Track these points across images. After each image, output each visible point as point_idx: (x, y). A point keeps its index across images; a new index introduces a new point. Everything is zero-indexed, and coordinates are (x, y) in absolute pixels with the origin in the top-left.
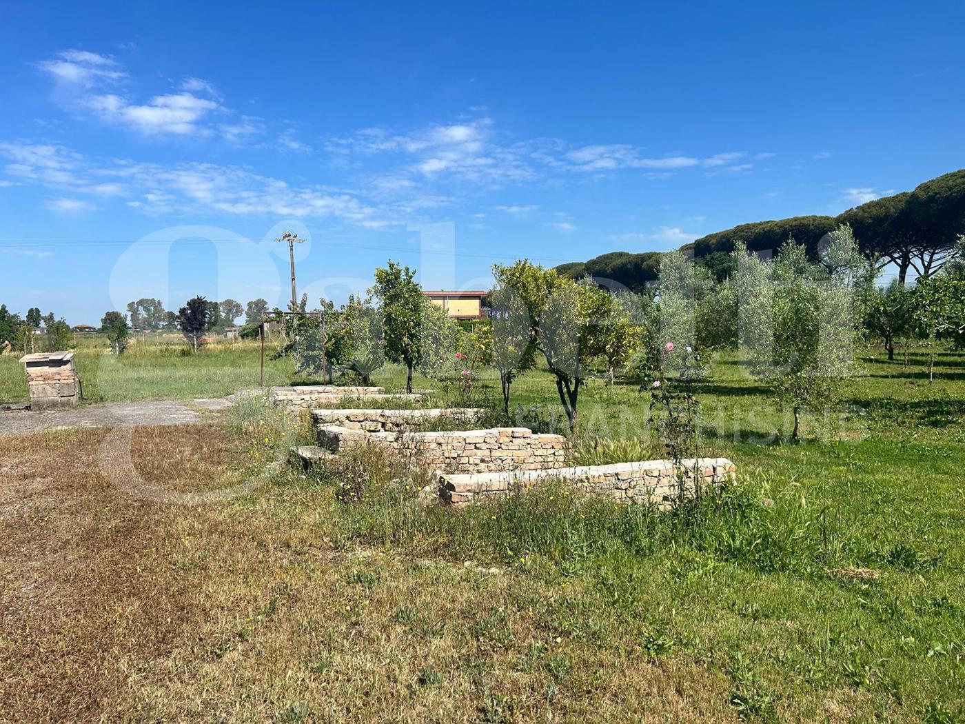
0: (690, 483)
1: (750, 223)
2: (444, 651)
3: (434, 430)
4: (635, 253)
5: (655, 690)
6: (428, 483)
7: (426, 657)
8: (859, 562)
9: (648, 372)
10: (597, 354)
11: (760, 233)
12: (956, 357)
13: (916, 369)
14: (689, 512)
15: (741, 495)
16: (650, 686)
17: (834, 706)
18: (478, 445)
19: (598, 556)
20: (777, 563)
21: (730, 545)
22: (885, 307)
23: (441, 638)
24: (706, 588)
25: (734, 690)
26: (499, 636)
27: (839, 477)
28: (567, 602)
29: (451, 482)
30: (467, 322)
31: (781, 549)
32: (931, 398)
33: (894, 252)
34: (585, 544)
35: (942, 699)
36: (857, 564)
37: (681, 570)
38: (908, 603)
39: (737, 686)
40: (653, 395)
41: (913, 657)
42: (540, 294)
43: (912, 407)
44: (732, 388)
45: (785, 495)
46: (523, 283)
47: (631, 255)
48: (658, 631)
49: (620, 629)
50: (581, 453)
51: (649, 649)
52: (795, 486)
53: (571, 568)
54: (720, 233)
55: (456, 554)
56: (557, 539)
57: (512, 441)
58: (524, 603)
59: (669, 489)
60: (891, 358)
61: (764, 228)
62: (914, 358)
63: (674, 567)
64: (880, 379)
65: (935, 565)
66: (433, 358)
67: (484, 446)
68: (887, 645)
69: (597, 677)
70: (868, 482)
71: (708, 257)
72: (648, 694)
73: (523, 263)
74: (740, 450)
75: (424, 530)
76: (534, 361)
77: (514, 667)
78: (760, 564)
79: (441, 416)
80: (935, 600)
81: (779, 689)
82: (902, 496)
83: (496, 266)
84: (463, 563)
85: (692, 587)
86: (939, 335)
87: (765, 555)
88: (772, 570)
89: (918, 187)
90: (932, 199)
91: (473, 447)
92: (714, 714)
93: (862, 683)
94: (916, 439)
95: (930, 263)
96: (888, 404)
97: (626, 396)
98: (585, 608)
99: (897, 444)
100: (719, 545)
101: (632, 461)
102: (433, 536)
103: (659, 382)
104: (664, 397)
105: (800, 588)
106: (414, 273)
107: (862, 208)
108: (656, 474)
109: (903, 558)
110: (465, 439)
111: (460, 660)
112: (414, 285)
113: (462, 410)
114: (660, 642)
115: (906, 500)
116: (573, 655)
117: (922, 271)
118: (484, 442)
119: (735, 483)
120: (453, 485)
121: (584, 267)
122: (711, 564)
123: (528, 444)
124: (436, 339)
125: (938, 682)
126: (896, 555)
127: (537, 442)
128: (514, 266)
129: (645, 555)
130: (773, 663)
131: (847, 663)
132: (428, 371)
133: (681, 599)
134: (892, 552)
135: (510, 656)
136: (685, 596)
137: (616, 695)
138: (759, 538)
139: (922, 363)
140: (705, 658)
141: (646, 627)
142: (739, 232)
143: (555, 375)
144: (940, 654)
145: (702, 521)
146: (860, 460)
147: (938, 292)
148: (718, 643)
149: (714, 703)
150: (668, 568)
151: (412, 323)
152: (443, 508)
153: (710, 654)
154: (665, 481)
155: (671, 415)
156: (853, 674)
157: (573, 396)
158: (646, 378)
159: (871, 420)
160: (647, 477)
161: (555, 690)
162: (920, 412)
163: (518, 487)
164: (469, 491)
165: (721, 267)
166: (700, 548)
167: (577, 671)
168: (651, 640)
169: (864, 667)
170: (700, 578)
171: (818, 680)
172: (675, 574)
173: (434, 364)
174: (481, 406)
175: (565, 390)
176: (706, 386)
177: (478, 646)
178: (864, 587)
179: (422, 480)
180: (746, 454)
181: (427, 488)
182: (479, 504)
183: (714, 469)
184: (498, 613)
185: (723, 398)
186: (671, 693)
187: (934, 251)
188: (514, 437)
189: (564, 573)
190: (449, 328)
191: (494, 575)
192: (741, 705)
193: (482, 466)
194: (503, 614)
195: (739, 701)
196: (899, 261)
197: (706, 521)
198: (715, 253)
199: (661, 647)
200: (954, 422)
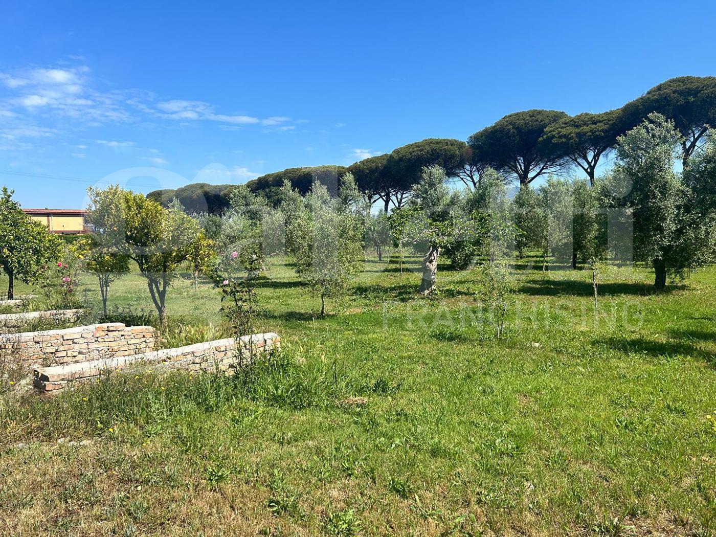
0: (247, 354)
1: (295, 168)
2: (34, 518)
3: (34, 330)
4: (214, 184)
5: (214, 510)
6: (23, 377)
7: (15, 527)
8: (357, 394)
9: (219, 273)
10: (180, 261)
11: (301, 175)
12: (415, 258)
13: (393, 266)
14: (247, 374)
15: (283, 358)
16: (211, 507)
17: (335, 493)
18: (75, 341)
19: (176, 417)
20: (305, 402)
21: (274, 394)
22: (374, 227)
23: (30, 508)
24: (256, 428)
25: (271, 497)
26: (86, 495)
27: (348, 339)
28: (148, 456)
29: (45, 374)
30: (72, 236)
31: (308, 392)
32: (401, 284)
33: (381, 192)
34: (165, 410)
35: (398, 475)
36: (355, 395)
37: (239, 417)
38: (382, 416)
39: (273, 493)
40: (224, 291)
41: (384, 450)
42: (131, 214)
43: (391, 290)
44: (284, 283)
45: (313, 354)
46: (116, 204)
47: (212, 186)
48: (218, 466)
49: (190, 470)
50: (167, 339)
51: (212, 480)
52: (321, 347)
53: (153, 430)
54: (275, 173)
55: (50, 435)
56: (143, 409)
57: (107, 335)
58: (111, 464)
59: (233, 359)
60: (380, 260)
61: (303, 172)
62: (393, 259)
63: (234, 416)
64: (374, 273)
65: (398, 389)
66: (34, 267)
67: (81, 341)
68: (369, 445)
69: (169, 511)
70: (364, 340)
71: (267, 190)
72: (209, 514)
73: (115, 188)
74: (287, 326)
75: (18, 418)
76: (128, 267)
77: (99, 518)
78: (294, 405)
79: (41, 317)
80: (397, 411)
81: (301, 490)
82: (383, 347)
83: (91, 189)
84: (57, 440)
85: (246, 429)
86: (404, 245)
87: (298, 398)
88: (302, 407)
89: (394, 151)
90: (401, 160)
91: (71, 342)
92: (256, 518)
93: (352, 474)
94: (392, 310)
95: (401, 200)
96: (377, 289)
97: (207, 293)
98: (163, 459)
99: (382, 314)
100: (267, 395)
101: (207, 341)
102: (27, 422)
103: (228, 281)
104: (232, 291)
105: (319, 417)
106: (12, 192)
107: (362, 162)
108: (223, 349)
109: (381, 387)
110: (63, 337)
111: (48, 523)
112: (13, 204)
113: (61, 311)
114: (220, 474)
115: (385, 350)
116: (150, 498)
117: (397, 205)
118: (82, 337)
119: (280, 349)
120: (47, 376)
121: (174, 193)
122: (261, 410)
123: (122, 336)
124: (37, 251)
125: (397, 464)
126: (377, 385)
127: (130, 333)
128: (108, 190)
129: (212, 411)
130: (298, 473)
131: (344, 463)
132: (29, 278)
133: (238, 439)
134: (375, 384)
135: (95, 510)
136: (240, 436)
137: (184, 521)
138: (294, 386)
139: (397, 262)
140: (252, 479)
141: (210, 464)
142: (288, 174)
143: (147, 279)
144: (399, 445)
145: (255, 379)
146: (360, 326)
147: (402, 218)
148: (262, 465)
149: (257, 510)
150: (230, 418)
151: (12, 237)
152: (37, 397)
153: (256, 475)
154: (229, 354)
155: (237, 305)
156: (348, 469)
157: (162, 295)
158: (218, 279)
159: (368, 300)
160: (217, 352)
161: (133, 529)
162: (395, 293)
163: (108, 372)
164: (63, 380)
165: (276, 197)
166: (254, 399)
167: (153, 510)
168: (214, 473)
169: (354, 463)
170: (252, 421)
171: (327, 478)
172: (235, 421)
173: (35, 273)
174: (81, 307)
175: (155, 290)
176: (266, 282)
177: (67, 507)
178: (358, 410)
179: (18, 375)
180: (291, 328)
181: (23, 382)
182: (72, 389)
183: (265, 341)
184: (86, 477)
185: (278, 290)
186: (226, 510)
187: (403, 192)
188: (109, 331)
189: (148, 434)
190: (49, 241)
191: (85, 447)
192: (275, 506)
193: (80, 357)
194: (91, 477)
195: (274, 504)
196: (384, 198)
197: (258, 379)
198: (272, 187)
199: (221, 477)
200: (412, 298)
